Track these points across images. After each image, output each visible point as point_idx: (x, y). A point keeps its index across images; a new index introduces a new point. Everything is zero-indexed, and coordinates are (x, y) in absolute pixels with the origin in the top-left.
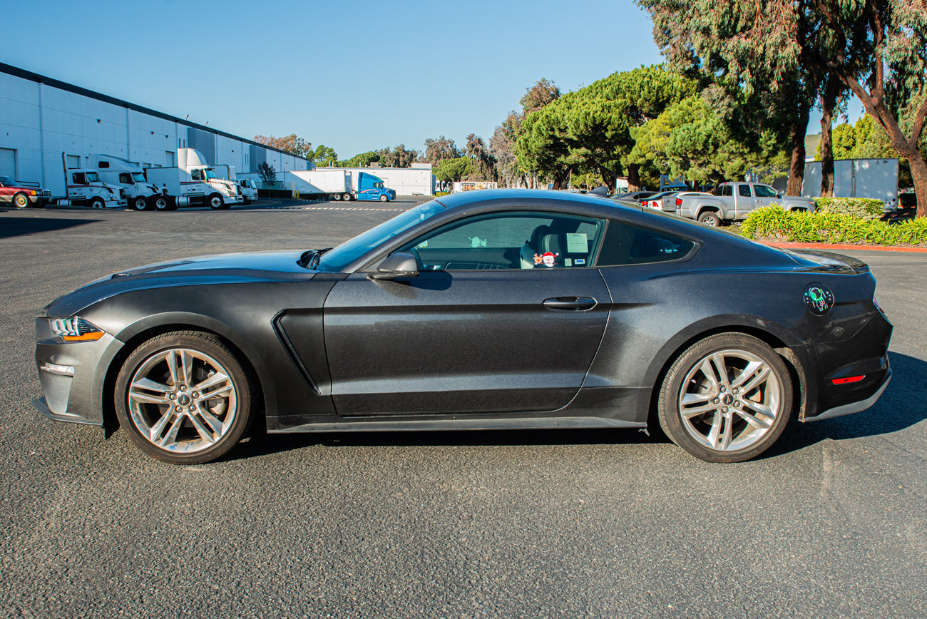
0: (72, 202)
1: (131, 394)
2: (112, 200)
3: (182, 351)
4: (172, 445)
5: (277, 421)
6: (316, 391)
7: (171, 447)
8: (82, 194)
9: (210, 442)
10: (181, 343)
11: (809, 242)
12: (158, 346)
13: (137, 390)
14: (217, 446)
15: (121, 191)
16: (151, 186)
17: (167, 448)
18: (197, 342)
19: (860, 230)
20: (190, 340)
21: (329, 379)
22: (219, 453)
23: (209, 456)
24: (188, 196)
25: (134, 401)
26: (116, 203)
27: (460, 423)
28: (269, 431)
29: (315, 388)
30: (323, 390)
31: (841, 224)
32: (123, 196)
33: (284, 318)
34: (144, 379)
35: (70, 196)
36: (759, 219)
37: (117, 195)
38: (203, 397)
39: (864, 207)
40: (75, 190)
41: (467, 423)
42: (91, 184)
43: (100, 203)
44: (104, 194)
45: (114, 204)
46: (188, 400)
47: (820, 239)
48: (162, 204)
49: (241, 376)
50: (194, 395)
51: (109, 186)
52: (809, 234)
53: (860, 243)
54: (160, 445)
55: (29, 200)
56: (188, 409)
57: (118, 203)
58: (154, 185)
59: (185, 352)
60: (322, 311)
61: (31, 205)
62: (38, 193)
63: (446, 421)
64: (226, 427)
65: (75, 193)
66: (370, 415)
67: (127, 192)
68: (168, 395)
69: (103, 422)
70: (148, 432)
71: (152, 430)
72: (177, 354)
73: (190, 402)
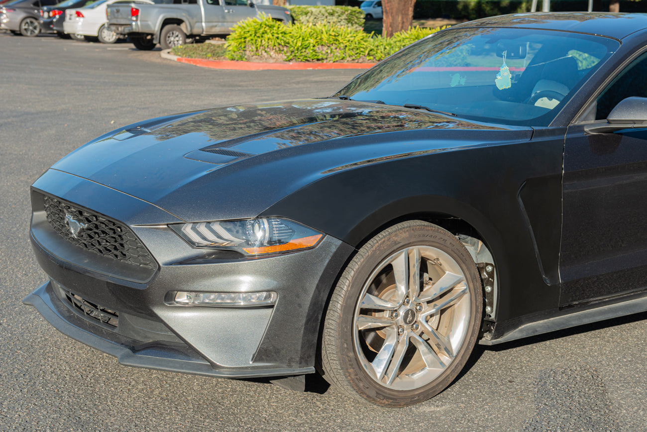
11: (308, 61)
19: (360, 46)
31: (340, 38)
36: (249, 34)
39: (344, 17)
47: (320, 57)
52: (307, 51)
53: (361, 60)
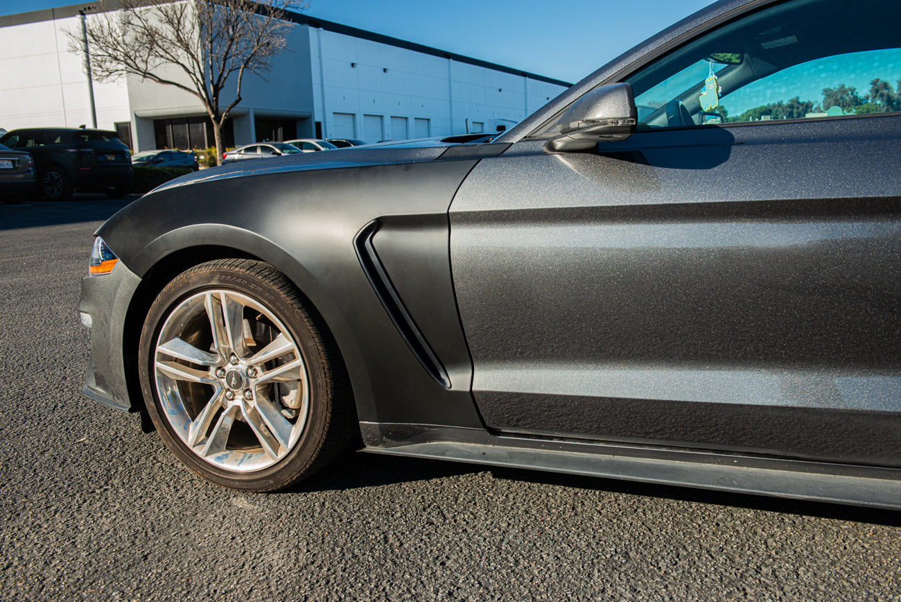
1: (157, 364)
3: (222, 293)
4: (220, 454)
5: (378, 433)
6: (443, 381)
7: (219, 458)
9: (272, 457)
10: (220, 281)
12: (188, 284)
13: (166, 358)
14: (282, 466)
17: (211, 460)
18: (243, 278)
20: (232, 275)
21: (467, 358)
22: (287, 479)
23: (271, 482)
25: (165, 380)
27: (749, 477)
28: (369, 449)
29: (443, 376)
30: (457, 380)
33: (381, 237)
34: (177, 340)
38: (263, 376)
41: (767, 477)
46: (239, 380)
49: (315, 343)
50: (250, 371)
54: (200, 452)
56: (242, 397)
59: (226, 295)
60: (443, 221)
63: (716, 466)
64: (295, 433)
66: (551, 438)
68: (213, 369)
69: (130, 407)
70: (186, 429)
71: (192, 425)
72: (217, 300)
73: (244, 384)
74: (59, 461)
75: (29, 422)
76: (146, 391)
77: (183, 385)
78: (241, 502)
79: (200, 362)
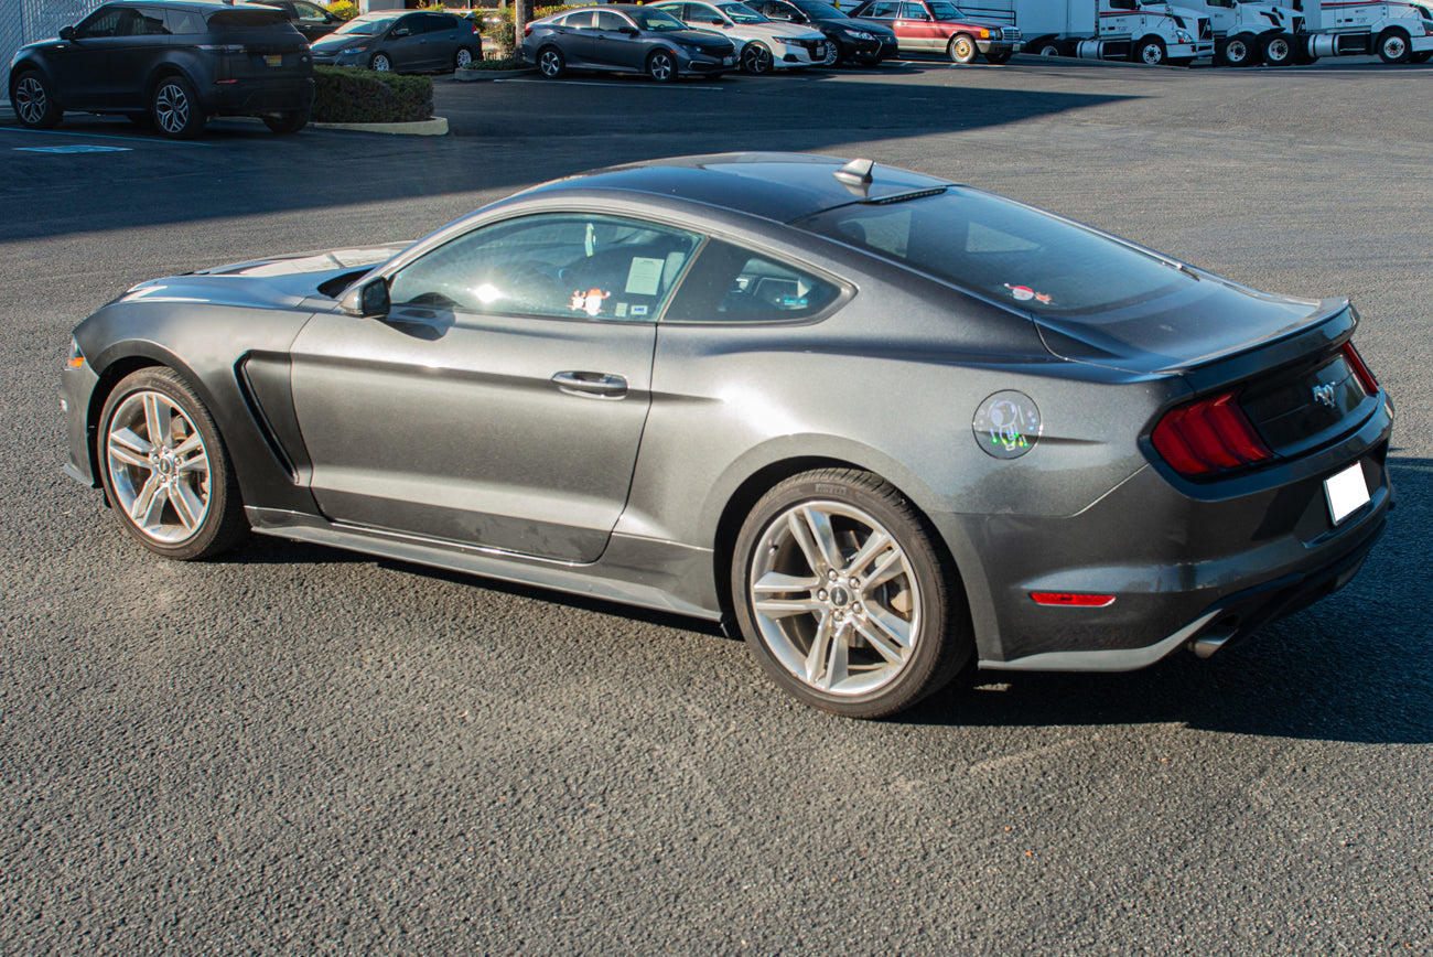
0: (1105, 45)
1: (111, 448)
2: (1181, 42)
3: (154, 394)
4: (154, 527)
5: (259, 516)
6: (294, 478)
7: (153, 530)
8: (1124, 28)
9: (188, 531)
10: (153, 385)
12: (130, 385)
13: (117, 444)
14: (194, 539)
15: (1202, 22)
16: (1270, 11)
17: (147, 531)
18: (168, 384)
21: (308, 462)
23: (187, 551)
24: (1335, 34)
25: (117, 462)
26: (1189, 47)
28: (254, 529)
29: (295, 475)
30: (302, 478)
32: (1205, 34)
33: (250, 364)
34: (126, 429)
35: (1101, 33)
37: (1192, 31)
38: (183, 464)
40: (1112, 21)
42: (1143, 8)
43: (1157, 49)
44: (1166, 30)
45: (1184, 51)
46: (169, 466)
48: (1280, 51)
50: (176, 459)
51: (1178, 12)
54: (139, 523)
55: (975, 46)
56: (171, 481)
57: (1194, 49)
58: (1274, 10)
59: (158, 398)
60: (286, 358)
61: (978, 58)
62: (994, 34)
64: (203, 512)
65: (1113, 28)
67: (1216, 25)
68: (151, 455)
69: (93, 483)
70: (131, 504)
71: (135, 502)
72: (150, 398)
73: (171, 470)
74: (42, 527)
75: (26, 494)
76: (103, 470)
77: (132, 468)
78: (165, 566)
79: (140, 450)
